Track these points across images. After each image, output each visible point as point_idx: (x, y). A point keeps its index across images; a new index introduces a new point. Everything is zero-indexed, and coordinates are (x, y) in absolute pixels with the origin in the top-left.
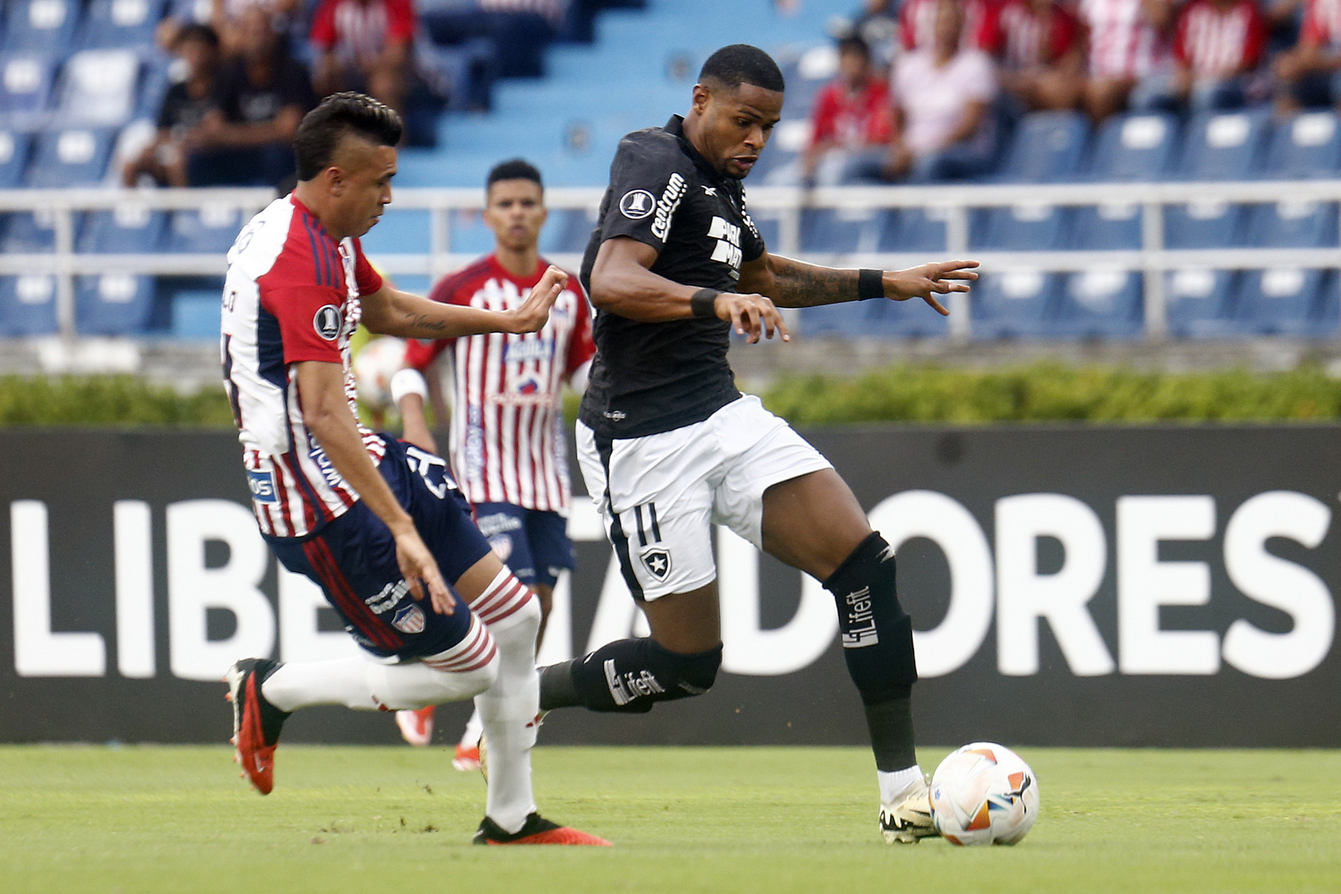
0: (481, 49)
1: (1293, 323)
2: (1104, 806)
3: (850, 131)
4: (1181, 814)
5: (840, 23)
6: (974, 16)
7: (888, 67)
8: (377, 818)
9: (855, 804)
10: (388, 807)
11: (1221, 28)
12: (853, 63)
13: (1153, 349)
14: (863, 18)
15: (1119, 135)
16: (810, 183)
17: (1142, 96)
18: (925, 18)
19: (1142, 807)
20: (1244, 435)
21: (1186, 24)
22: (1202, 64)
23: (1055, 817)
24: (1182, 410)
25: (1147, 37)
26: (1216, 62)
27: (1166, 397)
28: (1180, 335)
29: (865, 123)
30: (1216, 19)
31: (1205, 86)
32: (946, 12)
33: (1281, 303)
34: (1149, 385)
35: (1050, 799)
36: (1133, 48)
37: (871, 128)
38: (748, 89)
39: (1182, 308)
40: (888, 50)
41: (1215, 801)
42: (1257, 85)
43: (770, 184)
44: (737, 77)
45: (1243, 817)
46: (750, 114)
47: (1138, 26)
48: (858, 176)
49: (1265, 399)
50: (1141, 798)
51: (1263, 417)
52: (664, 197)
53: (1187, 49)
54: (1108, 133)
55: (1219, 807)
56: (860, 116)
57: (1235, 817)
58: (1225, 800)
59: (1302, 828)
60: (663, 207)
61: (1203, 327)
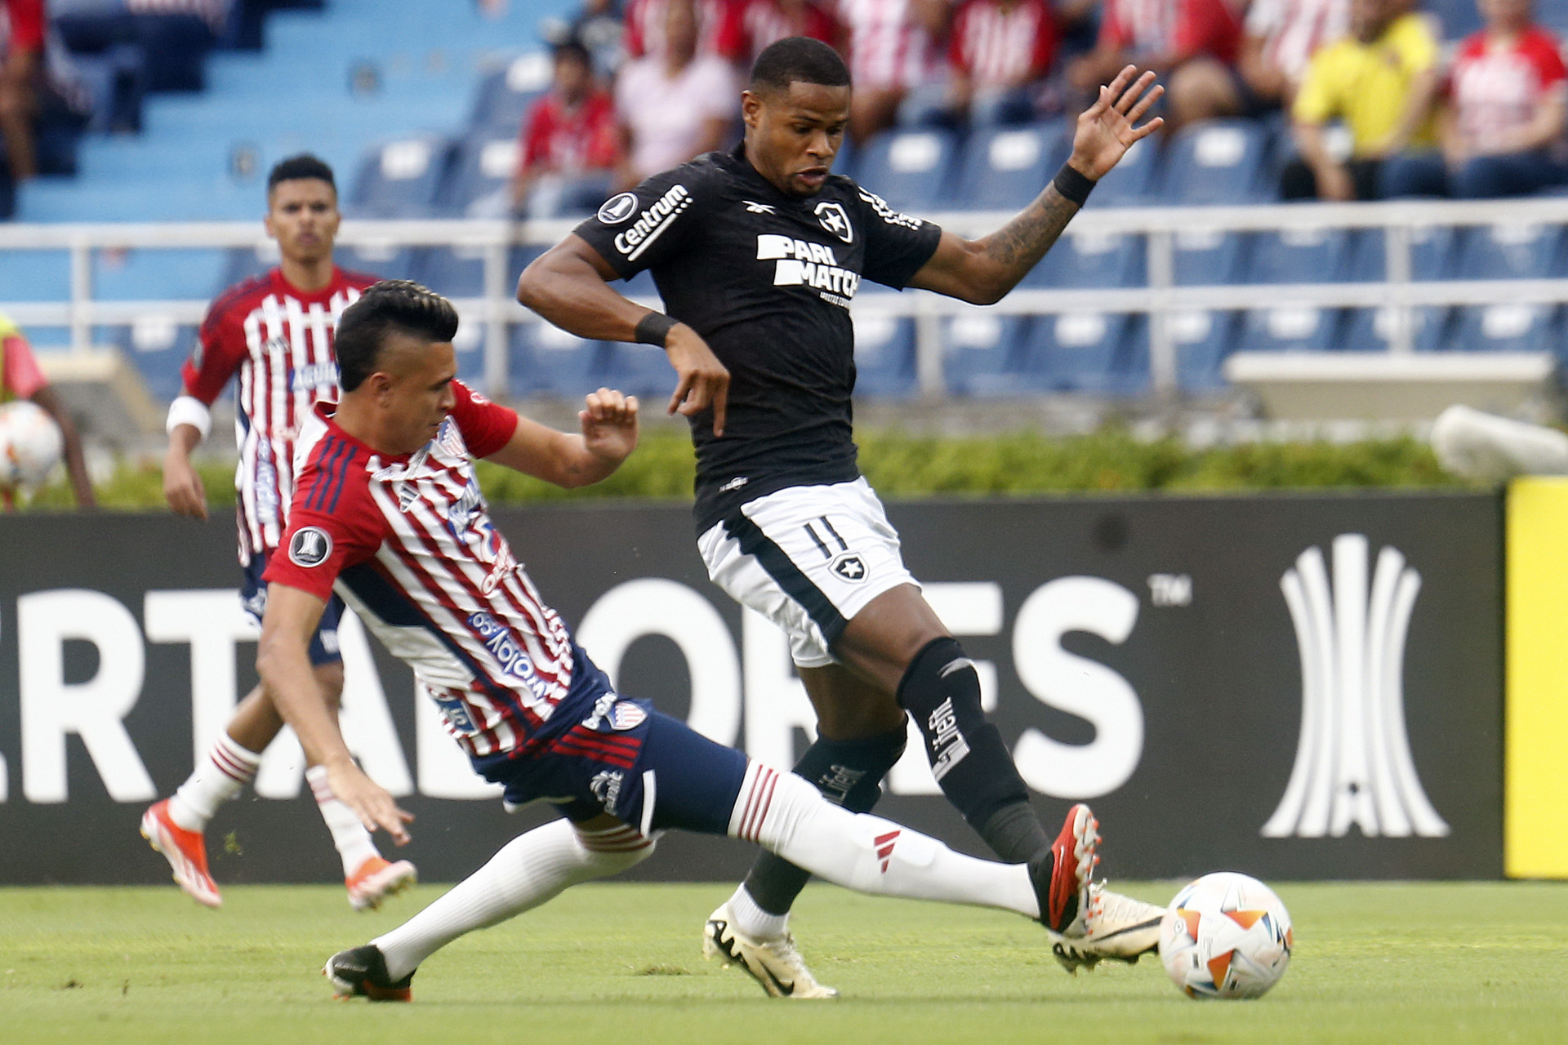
0: (128, 58)
1: (1092, 378)
2: (873, 950)
3: (566, 152)
4: (963, 960)
5: (555, 25)
6: (711, 16)
7: (613, 77)
8: (10, 971)
9: (578, 950)
10: (23, 960)
11: (1005, 28)
12: (570, 72)
13: (928, 409)
14: (580, 20)
15: (885, 155)
16: (520, 214)
17: (912, 110)
18: (655, 20)
19: (917, 952)
20: (1035, 510)
21: (964, 24)
22: (985, 70)
23: (815, 965)
24: (961, 481)
25: (918, 40)
26: (1000, 69)
27: (943, 466)
28: (959, 392)
29: (585, 144)
30: (1000, 19)
31: (987, 97)
32: (677, 13)
33: (1079, 354)
34: (924, 452)
35: (809, 943)
36: (901, 54)
37: (593, 147)
38: (801, 88)
39: (961, 360)
40: (612, 57)
41: (1003, 944)
42: (1048, 96)
43: (474, 217)
44: (785, 76)
45: (1037, 963)
46: (807, 118)
47: (907, 28)
48: (578, 206)
49: (1060, 467)
50: (916, 942)
51: (1057, 489)
52: (653, 209)
53: (966, 53)
54: (872, 152)
55: (1007, 951)
56: (580, 136)
57: (1027, 963)
58: (1016, 943)
59: (1106, 975)
60: (649, 220)
61: (986, 383)
